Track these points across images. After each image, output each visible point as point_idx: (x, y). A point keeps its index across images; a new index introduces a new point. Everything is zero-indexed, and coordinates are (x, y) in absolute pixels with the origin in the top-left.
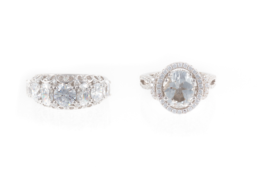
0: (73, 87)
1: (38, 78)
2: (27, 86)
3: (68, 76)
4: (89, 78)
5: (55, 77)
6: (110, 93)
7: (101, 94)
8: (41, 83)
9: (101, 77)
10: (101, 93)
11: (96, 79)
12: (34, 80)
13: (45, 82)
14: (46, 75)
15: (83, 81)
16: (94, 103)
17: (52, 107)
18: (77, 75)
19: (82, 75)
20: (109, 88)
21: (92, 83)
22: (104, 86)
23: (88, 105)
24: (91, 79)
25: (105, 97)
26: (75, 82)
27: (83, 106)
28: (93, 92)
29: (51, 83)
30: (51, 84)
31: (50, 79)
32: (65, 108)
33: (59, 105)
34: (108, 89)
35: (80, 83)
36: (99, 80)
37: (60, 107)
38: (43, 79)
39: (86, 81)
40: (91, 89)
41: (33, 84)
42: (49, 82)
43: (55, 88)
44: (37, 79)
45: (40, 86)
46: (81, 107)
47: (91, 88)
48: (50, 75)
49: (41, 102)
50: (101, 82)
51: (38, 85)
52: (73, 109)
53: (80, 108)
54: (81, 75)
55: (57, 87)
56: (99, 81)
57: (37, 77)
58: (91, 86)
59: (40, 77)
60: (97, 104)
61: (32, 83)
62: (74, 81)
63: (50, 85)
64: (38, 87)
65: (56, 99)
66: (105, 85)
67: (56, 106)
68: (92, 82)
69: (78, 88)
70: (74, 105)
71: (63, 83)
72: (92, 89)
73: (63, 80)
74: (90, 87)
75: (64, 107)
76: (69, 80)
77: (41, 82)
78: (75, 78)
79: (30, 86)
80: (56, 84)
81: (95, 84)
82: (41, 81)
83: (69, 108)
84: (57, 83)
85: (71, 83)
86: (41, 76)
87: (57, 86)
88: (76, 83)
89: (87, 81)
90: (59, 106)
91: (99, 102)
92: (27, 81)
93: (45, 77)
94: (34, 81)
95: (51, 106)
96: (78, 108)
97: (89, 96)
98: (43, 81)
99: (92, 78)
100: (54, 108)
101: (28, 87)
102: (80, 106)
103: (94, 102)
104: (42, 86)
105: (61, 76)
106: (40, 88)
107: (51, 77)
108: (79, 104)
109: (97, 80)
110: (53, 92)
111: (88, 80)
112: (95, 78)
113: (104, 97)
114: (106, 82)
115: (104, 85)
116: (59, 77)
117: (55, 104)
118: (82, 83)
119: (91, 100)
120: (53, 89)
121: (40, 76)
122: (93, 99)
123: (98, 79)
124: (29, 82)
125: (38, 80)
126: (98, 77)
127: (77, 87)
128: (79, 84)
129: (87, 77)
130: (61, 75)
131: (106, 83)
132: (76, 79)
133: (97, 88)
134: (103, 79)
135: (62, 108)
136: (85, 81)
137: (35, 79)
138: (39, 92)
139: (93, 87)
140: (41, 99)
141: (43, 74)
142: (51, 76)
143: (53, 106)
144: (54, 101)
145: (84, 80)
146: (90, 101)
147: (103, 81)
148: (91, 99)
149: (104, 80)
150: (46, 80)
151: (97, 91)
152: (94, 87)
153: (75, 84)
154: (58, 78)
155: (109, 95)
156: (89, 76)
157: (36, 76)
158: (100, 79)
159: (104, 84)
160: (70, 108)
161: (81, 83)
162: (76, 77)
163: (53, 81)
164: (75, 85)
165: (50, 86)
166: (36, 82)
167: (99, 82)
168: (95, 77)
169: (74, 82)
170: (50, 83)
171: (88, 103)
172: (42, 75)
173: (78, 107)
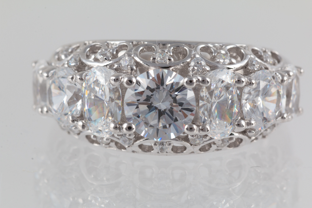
0: (186, 79)
1: (72, 52)
2: (37, 81)
3: (170, 47)
4: (237, 53)
5: (128, 49)
6: (301, 105)
7: (272, 107)
8: (81, 67)
9: (272, 53)
10: (272, 102)
11: (257, 59)
12: (59, 59)
13: (96, 64)
14: (98, 44)
15: (218, 62)
16: (249, 134)
17: (116, 143)
18: (198, 43)
19: (213, 44)
20: (298, 89)
21: (247, 71)
22: (283, 81)
23: (231, 139)
24: (242, 57)
25: (285, 116)
26: (192, 64)
27: (214, 143)
28: (246, 100)
29: (116, 66)
30: (116, 70)
31: (113, 54)
32: (156, 149)
33: (138, 137)
34: (294, 92)
35: (208, 69)
36: (266, 61)
37: (140, 146)
38: (88, 57)
39: (227, 61)
40: (241, 89)
41: (55, 72)
42: (107, 63)
43: (130, 82)
44: (69, 58)
45: (81, 75)
46: (210, 145)
47: (244, 84)
48: (112, 42)
49: (80, 128)
50: (274, 70)
51: (72, 73)
52: (182, 152)
53: (207, 151)
54: (211, 45)
55: (134, 80)
56: (266, 64)
57: (70, 50)
58: (243, 79)
59: (78, 50)
60: (256, 139)
61: (52, 69)
62: (188, 60)
63: (113, 72)
64: (72, 78)
65: (129, 119)
66: (285, 78)
67: (130, 139)
68: (245, 67)
69: (204, 81)
70: (186, 139)
71: (155, 67)
72: (246, 90)
73: (154, 59)
74: (239, 81)
75: (155, 144)
76: (172, 59)
77: (82, 63)
78: (193, 53)
79: (47, 76)
80: (132, 70)
81: (254, 71)
82: (84, 61)
83: (171, 147)
84: (135, 68)
85: (179, 67)
86: (82, 48)
87: (136, 77)
88: (196, 68)
89: (231, 63)
90: (138, 142)
91: (265, 133)
92: (36, 63)
93: (94, 50)
94: (58, 64)
95: (112, 141)
96: (200, 150)
97: (236, 110)
98: (90, 62)
99: (247, 55)
100: (121, 147)
101: (41, 80)
102: (205, 142)
103: (250, 132)
104: (86, 75)
105: (146, 45)
106: (79, 80)
107: (113, 50)
108: (203, 133)
109: (259, 61)
110: (123, 96)
111: (234, 61)
112: (253, 56)
113: (283, 118)
114: (288, 69)
115: (283, 76)
116: (141, 48)
117: (128, 133)
118: (214, 68)
119: (243, 123)
120: (121, 85)
121: (78, 47)
122: (250, 121)
123: (262, 60)
124: (42, 66)
125: (71, 59)
126: (265, 52)
127: (200, 79)
128: (204, 70)
129: (230, 50)
130: (146, 43)
131: (288, 72)
132: (195, 56)
133: (263, 84)
134: (279, 62)
135: (150, 149)
136: (224, 64)
137: (63, 57)
138: (76, 97)
139: (250, 80)
140: (82, 117)
141: (87, 42)
142: (114, 46)
143: (120, 141)
144: (125, 122)
145: (222, 61)
146: (239, 125)
147: (278, 66)
148: (243, 119)
149: (281, 63)
150: (99, 57)
151: (260, 94)
152: (253, 81)
153: (193, 70)
154: (137, 50)
155: (297, 110)
156: (237, 49)
157: (66, 47)
158: (270, 60)
159: (283, 74)
160: (175, 150)
161: (210, 67)
162: (196, 50)
163: (122, 62)
164: (191, 73)
165: (113, 76)
166: (66, 66)
167: (267, 68)
168: (255, 52)
169: (189, 63)
170: (111, 66)
171: (231, 134)
172: (85, 44)
173: (199, 144)
